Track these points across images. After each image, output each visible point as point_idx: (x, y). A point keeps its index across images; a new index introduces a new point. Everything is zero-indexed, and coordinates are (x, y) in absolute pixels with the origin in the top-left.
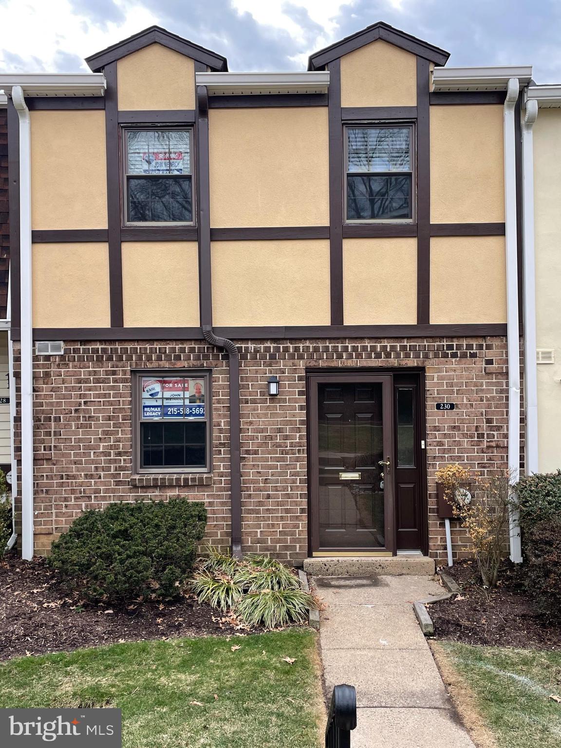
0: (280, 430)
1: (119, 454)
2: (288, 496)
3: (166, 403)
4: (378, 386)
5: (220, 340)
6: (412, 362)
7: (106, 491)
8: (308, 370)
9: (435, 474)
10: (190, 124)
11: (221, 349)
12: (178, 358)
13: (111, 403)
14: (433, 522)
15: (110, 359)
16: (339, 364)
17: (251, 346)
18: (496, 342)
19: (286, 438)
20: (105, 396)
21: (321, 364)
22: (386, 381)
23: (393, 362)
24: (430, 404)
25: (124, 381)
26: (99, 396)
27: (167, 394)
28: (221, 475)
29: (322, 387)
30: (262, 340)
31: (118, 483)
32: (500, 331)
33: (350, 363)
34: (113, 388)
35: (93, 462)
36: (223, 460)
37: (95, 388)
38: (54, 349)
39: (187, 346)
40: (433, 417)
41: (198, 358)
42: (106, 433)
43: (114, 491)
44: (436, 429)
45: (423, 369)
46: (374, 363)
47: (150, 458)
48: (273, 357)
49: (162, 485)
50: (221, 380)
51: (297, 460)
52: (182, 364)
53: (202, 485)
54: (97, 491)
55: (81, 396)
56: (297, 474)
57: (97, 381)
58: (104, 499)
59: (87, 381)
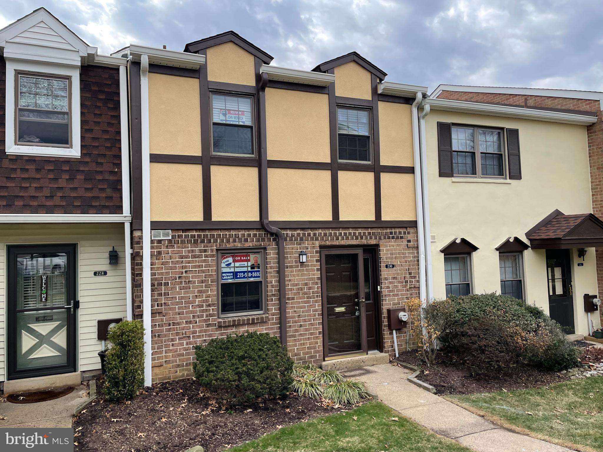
0: (306, 284)
1: (209, 305)
2: (312, 324)
3: (237, 270)
4: (356, 256)
5: (274, 229)
6: (373, 242)
7: (200, 332)
8: (321, 247)
9: (387, 304)
10: (252, 94)
11: (272, 234)
12: (246, 240)
13: (203, 271)
14: (386, 332)
15: (203, 241)
16: (337, 243)
17: (289, 232)
18: (412, 230)
19: (310, 288)
20: (199, 266)
21: (328, 243)
22: (360, 252)
23: (364, 242)
24: (383, 265)
25: (212, 256)
26: (195, 267)
27: (237, 264)
28: (273, 314)
29: (327, 256)
30: (295, 229)
31: (208, 325)
32: (414, 224)
33: (343, 243)
34: (205, 261)
35: (191, 312)
36: (274, 305)
37: (193, 262)
38: (165, 235)
39: (252, 233)
40: (385, 273)
41: (258, 241)
42: (200, 292)
43: (205, 331)
44: (386, 279)
45: (377, 246)
46: (354, 242)
47: (226, 308)
48: (301, 239)
49: (236, 324)
50: (272, 254)
51: (316, 301)
52: (249, 244)
53: (263, 322)
54: (195, 332)
55: (183, 267)
56: (316, 311)
57: (194, 257)
58: (199, 337)
59: (187, 257)
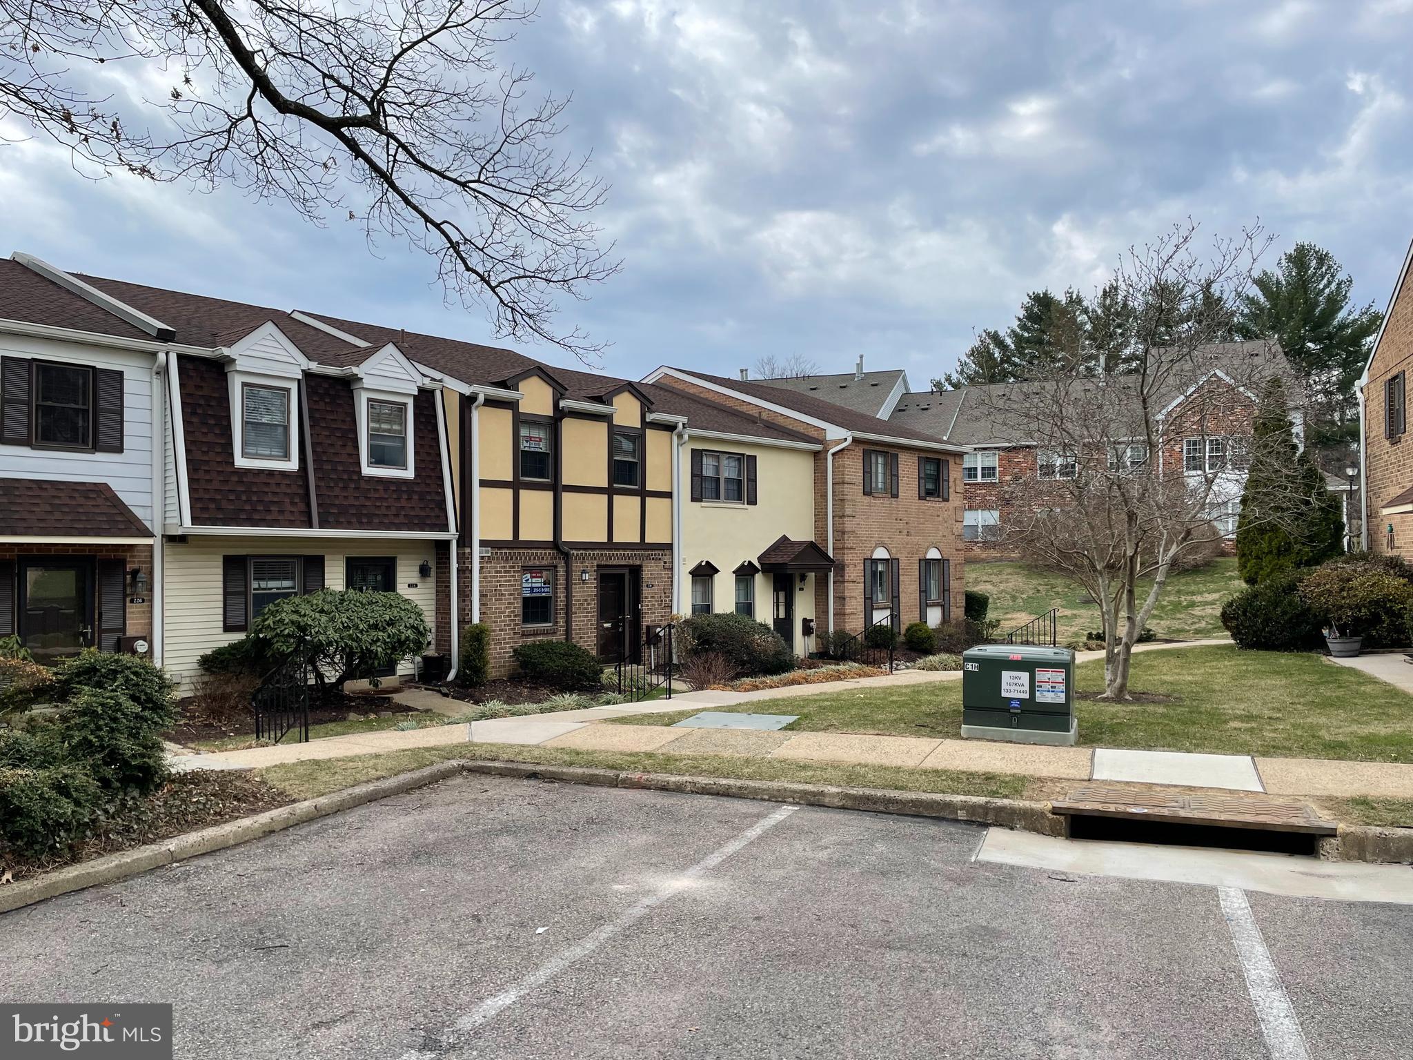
0: (586, 600)
1: (515, 616)
2: (589, 637)
3: (534, 585)
4: (623, 575)
5: (566, 549)
6: (638, 563)
7: (509, 639)
8: (598, 566)
9: (647, 621)
10: (551, 424)
11: (563, 553)
12: (543, 558)
13: (512, 585)
14: (645, 649)
15: (512, 559)
16: (610, 563)
17: (575, 552)
18: (668, 552)
19: (588, 604)
20: (510, 581)
21: (603, 563)
22: (626, 572)
23: (631, 562)
24: (644, 584)
25: (518, 572)
26: (506, 581)
27: (534, 580)
28: (561, 626)
29: (602, 575)
30: (580, 549)
31: (515, 634)
32: (669, 547)
33: (615, 563)
34: (513, 576)
35: (503, 621)
36: (562, 618)
37: (505, 577)
38: (488, 552)
39: (548, 552)
40: (646, 592)
41: (551, 559)
42: (509, 603)
43: (512, 638)
44: (646, 598)
45: (640, 566)
46: (623, 563)
47: (526, 620)
48: (584, 559)
49: (535, 634)
50: (561, 572)
51: (593, 616)
52: (545, 562)
53: (554, 633)
54: (505, 639)
55: (498, 581)
56: (592, 625)
57: (505, 572)
58: (508, 643)
59: (500, 572)
